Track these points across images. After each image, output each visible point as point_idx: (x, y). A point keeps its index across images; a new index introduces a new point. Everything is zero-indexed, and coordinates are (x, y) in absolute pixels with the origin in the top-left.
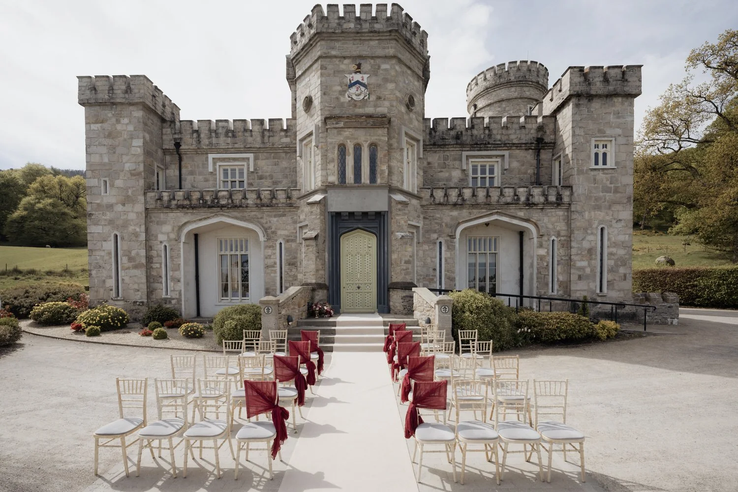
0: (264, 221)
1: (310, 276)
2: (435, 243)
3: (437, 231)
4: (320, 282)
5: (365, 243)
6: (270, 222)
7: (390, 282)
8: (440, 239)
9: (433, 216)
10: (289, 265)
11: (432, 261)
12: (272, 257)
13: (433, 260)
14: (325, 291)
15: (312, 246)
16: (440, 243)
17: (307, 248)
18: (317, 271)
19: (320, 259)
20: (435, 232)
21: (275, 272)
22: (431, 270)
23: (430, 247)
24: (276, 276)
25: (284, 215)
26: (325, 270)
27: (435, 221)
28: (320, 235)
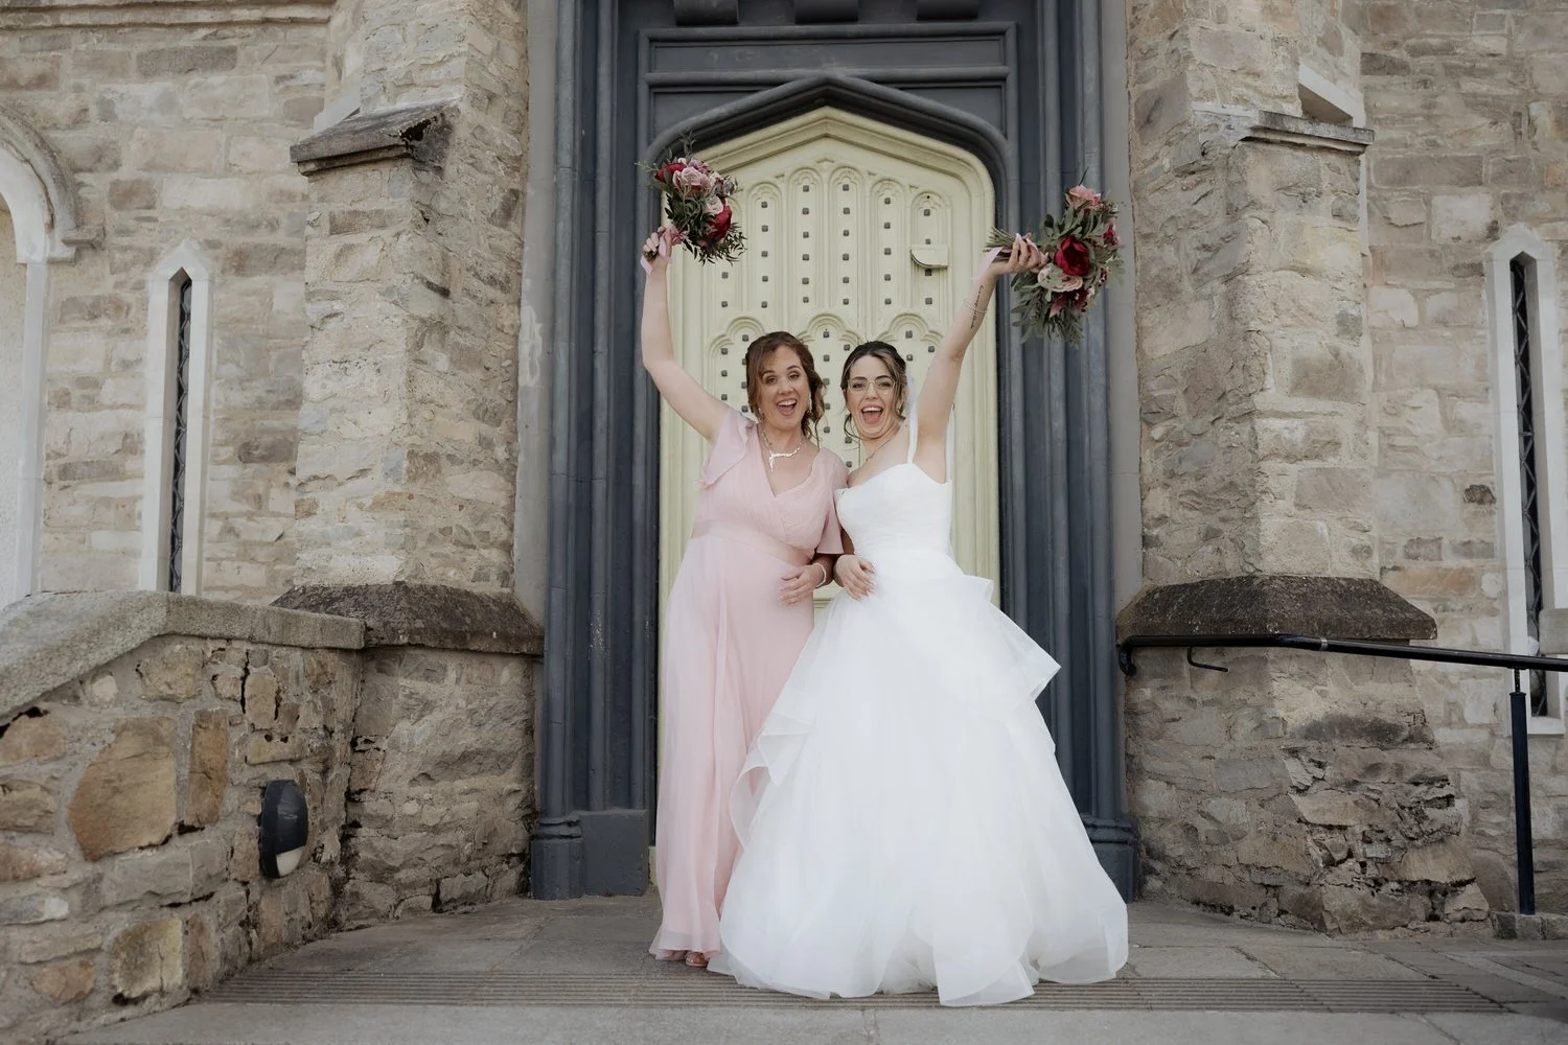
0: (56, 105)
1: (356, 518)
2: (1477, 270)
3: (1489, 170)
4: (453, 578)
5: (888, 239)
6: (108, 115)
7: (1130, 587)
8: (1518, 239)
9: (1447, 49)
10: (246, 454)
11: (1453, 425)
12: (108, 391)
13: (1466, 410)
14: (508, 675)
15: (381, 220)
16: (1520, 268)
17: (336, 243)
18: (425, 462)
19: (465, 359)
20: (1469, 176)
21: (128, 518)
22: (1449, 499)
23: (1434, 304)
24: (129, 554)
25: (225, 58)
26: (509, 470)
27: (1469, 85)
28: (461, 132)
